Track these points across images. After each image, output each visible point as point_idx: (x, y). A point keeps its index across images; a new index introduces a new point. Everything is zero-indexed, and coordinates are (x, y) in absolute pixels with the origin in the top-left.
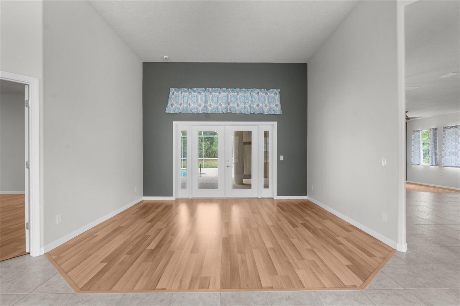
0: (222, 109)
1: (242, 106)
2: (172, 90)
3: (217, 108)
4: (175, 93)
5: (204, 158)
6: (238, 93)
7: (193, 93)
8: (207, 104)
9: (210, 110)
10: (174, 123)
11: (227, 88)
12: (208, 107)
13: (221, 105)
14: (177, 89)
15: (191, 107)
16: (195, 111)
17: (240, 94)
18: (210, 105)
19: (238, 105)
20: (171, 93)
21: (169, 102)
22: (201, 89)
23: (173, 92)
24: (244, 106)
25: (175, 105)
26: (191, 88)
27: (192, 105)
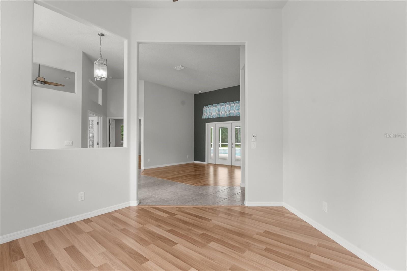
0: (226, 115)
1: (236, 111)
2: (205, 106)
3: (224, 114)
4: (206, 108)
5: (221, 143)
6: (235, 104)
7: (213, 107)
8: (220, 112)
9: (221, 116)
10: (206, 124)
11: (229, 102)
12: (221, 114)
13: (226, 112)
14: (206, 106)
15: (212, 115)
16: (215, 117)
17: (236, 105)
18: (221, 113)
19: (235, 111)
20: (204, 109)
21: (203, 113)
22: (217, 104)
23: (205, 108)
24: (237, 111)
25: (206, 114)
26: (213, 105)
27: (213, 114)
